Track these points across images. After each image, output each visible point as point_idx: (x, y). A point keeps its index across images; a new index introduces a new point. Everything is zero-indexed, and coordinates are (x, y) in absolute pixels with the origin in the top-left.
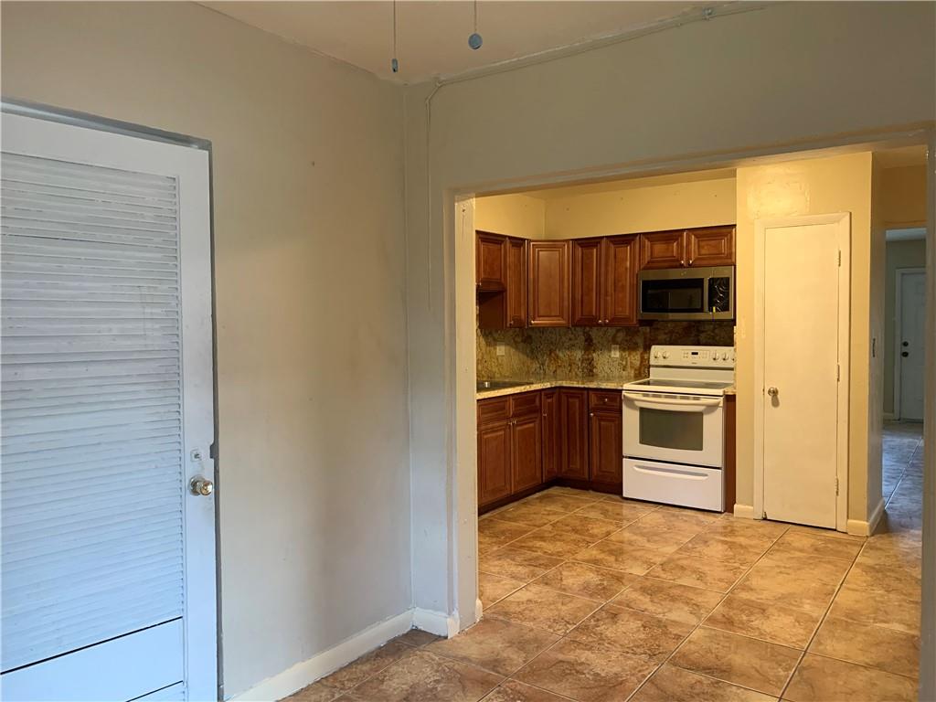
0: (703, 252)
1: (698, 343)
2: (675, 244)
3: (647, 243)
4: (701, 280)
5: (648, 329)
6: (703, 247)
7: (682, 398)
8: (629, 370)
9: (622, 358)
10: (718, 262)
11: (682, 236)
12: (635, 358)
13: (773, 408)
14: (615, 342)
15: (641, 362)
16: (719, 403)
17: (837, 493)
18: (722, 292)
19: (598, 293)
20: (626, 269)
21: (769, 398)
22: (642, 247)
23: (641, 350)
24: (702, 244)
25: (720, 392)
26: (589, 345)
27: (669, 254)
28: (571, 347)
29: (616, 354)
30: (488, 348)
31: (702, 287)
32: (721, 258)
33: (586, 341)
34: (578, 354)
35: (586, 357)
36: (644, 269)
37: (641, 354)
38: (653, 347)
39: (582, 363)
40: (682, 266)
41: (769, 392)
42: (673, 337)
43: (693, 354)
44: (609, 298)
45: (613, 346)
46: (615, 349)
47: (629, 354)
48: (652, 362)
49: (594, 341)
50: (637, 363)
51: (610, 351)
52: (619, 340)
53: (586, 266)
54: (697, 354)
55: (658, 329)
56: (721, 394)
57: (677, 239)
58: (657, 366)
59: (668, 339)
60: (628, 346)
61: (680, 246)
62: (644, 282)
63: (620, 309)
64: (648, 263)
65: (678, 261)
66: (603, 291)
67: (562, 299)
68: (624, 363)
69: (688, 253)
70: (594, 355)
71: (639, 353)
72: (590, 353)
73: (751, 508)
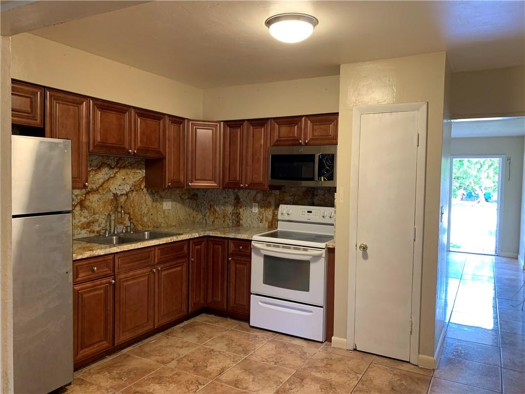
0: (316, 134)
1: (313, 204)
2: (296, 127)
3: (277, 126)
4: (313, 156)
5: (277, 192)
6: (316, 130)
7: (295, 249)
8: (264, 222)
9: (260, 213)
10: (326, 142)
11: (301, 121)
12: (269, 214)
13: (363, 261)
14: (255, 201)
15: (273, 217)
16: (322, 254)
17: (411, 332)
18: (328, 165)
19: (241, 164)
20: (261, 145)
21: (360, 252)
22: (272, 129)
23: (273, 208)
24: (316, 127)
25: (323, 245)
26: (238, 203)
27: (291, 135)
28: (225, 204)
29: (256, 210)
30: (155, 204)
31: (314, 161)
32: (329, 139)
33: (235, 199)
34: (230, 209)
35: (235, 211)
36: (274, 146)
37: (273, 211)
38: (281, 206)
39: (232, 215)
40: (300, 144)
41: (360, 247)
42: (296, 199)
43: (308, 212)
44: (248, 168)
45: (254, 204)
46: (255, 206)
47: (265, 210)
48: (280, 217)
49: (241, 200)
50: (270, 217)
51: (251, 208)
52: (258, 199)
53: (232, 142)
54: (311, 212)
55: (285, 192)
56: (324, 247)
57: (297, 124)
58: (283, 221)
59: (292, 200)
60: (264, 205)
61: (300, 128)
62: (273, 156)
63: (256, 176)
64: (277, 141)
65: (298, 140)
66: (244, 162)
67: (214, 167)
68: (261, 217)
69: (305, 134)
70: (241, 210)
71: (272, 210)
72: (238, 209)
73: (345, 340)
